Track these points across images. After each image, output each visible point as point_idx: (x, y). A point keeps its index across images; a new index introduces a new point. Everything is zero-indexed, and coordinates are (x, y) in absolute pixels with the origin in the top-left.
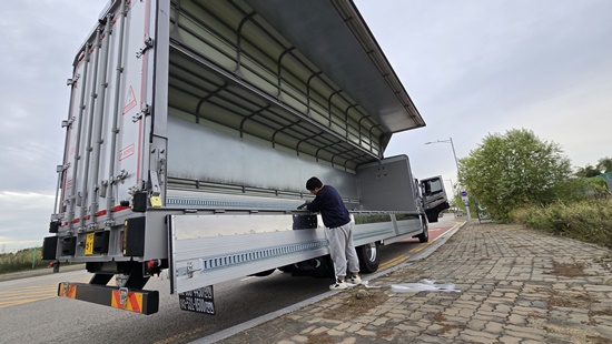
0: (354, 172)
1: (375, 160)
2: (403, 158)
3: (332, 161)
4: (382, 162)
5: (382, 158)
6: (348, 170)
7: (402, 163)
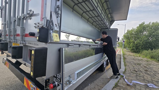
0: (100, 31)
1: (107, 28)
2: (116, 29)
3: (96, 26)
4: (109, 29)
5: (110, 28)
6: (99, 30)
7: (116, 31)
